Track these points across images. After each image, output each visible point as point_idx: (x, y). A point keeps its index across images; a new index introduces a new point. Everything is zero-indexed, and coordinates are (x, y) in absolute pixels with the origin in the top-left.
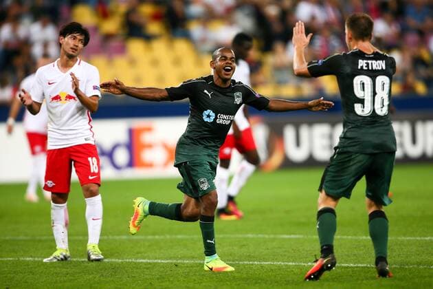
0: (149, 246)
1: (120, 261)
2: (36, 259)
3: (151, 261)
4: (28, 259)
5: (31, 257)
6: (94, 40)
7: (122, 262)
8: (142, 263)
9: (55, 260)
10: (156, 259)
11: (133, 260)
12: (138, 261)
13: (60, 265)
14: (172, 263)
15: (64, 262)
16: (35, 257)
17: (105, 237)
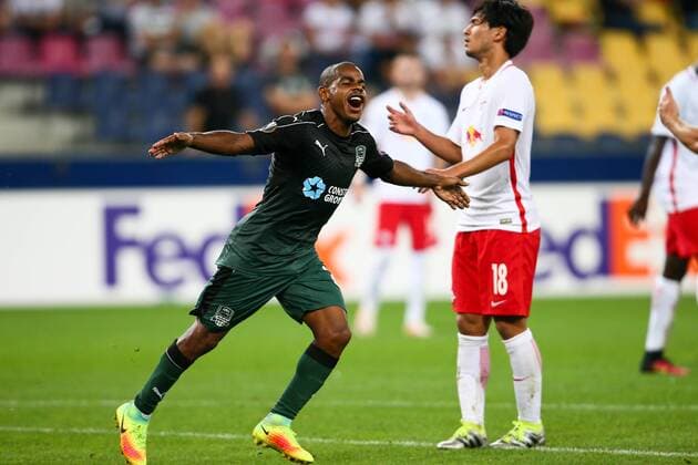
0: (637, 425)
1: (582, 451)
2: (423, 444)
3: (640, 453)
4: (408, 443)
5: (414, 439)
6: (538, 35)
7: (585, 454)
8: (622, 455)
9: (459, 446)
10: (650, 449)
11: (606, 450)
12: (616, 451)
13: (469, 456)
14: (680, 458)
15: (476, 450)
16: (420, 441)
17: (554, 406)
